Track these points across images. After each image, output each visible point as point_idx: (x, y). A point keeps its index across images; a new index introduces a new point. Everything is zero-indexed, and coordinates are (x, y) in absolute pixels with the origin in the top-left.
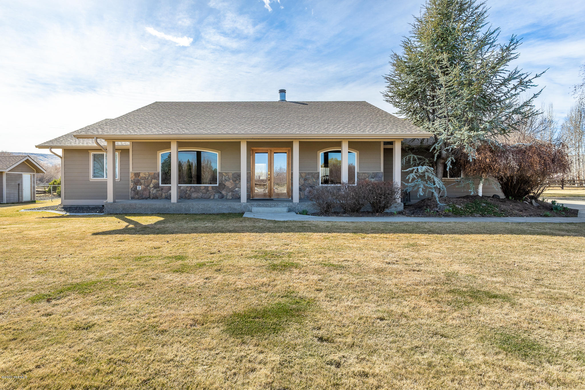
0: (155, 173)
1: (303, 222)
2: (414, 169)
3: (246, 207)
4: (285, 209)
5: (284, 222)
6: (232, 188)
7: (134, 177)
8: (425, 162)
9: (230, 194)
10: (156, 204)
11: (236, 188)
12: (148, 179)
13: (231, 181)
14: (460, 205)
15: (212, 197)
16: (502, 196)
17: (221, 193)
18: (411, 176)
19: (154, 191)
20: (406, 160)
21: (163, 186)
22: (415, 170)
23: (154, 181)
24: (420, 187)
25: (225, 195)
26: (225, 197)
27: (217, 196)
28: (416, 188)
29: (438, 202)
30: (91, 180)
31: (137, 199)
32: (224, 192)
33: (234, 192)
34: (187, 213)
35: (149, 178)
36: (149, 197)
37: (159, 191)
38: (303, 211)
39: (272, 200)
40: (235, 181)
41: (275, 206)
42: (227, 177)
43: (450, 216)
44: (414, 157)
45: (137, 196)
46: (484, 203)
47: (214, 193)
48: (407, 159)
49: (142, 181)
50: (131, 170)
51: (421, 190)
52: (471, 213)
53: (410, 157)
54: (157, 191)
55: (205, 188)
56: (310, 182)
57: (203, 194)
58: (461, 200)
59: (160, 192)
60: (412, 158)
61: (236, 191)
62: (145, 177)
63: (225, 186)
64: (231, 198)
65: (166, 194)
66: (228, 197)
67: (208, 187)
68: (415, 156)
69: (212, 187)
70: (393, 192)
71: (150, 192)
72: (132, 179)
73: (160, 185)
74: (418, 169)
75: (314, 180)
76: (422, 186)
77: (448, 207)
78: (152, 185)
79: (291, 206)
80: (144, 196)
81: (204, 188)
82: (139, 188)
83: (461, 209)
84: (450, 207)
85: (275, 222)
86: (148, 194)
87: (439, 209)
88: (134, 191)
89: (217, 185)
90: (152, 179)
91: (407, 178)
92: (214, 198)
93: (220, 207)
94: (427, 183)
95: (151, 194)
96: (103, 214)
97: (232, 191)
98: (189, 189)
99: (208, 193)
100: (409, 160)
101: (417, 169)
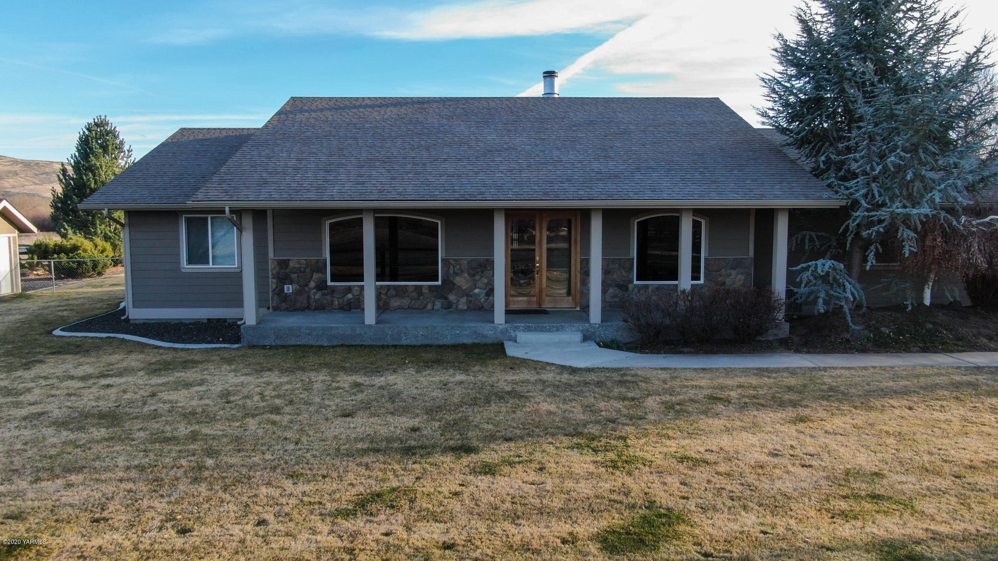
0: (318, 261)
1: (620, 369)
2: (809, 266)
3: (504, 332)
4: (578, 337)
5: (589, 370)
6: (467, 289)
7: (277, 268)
8: (830, 246)
9: (464, 300)
10: (337, 328)
11: (476, 288)
12: (305, 271)
13: (466, 275)
14: (888, 327)
15: (429, 307)
16: (967, 302)
17: (446, 298)
18: (806, 276)
19: (318, 296)
20: (797, 241)
21: (334, 286)
22: (812, 268)
23: (316, 276)
24: (820, 297)
25: (455, 301)
26: (454, 306)
27: (438, 305)
28: (812, 297)
29: (851, 324)
30: (183, 271)
31: (284, 310)
32: (452, 297)
33: (471, 296)
34: (396, 343)
35: (307, 270)
36: (308, 308)
37: (327, 294)
38: (613, 342)
39: (544, 312)
40: (474, 275)
41: (557, 330)
42: (458, 267)
43: (869, 350)
44: (811, 237)
45: (284, 305)
46: (930, 323)
47: (434, 299)
48: (799, 239)
49: (294, 276)
50: (271, 255)
51: (821, 301)
52: (905, 343)
53: (805, 236)
54: (324, 295)
55: (415, 289)
56: (615, 276)
57: (412, 300)
58: (891, 316)
59: (328, 297)
60: (808, 237)
61: (475, 294)
62: (299, 269)
63: (454, 284)
64: (465, 308)
65: (341, 301)
66: (460, 306)
67: (421, 286)
68: (813, 234)
69: (430, 287)
70: (770, 308)
71: (309, 298)
72: (274, 272)
73: (329, 283)
74: (816, 264)
75: (624, 273)
76: (822, 295)
77: (867, 332)
78: (312, 284)
79: (587, 330)
80: (298, 305)
81: (413, 289)
82: (289, 289)
83: (889, 336)
84: (871, 331)
85: (573, 370)
86: (305, 301)
87: (852, 336)
88: (278, 294)
89: (439, 283)
90: (313, 271)
91: (798, 280)
92: (433, 309)
93: (458, 332)
94: (832, 288)
95: (312, 300)
96: (236, 346)
97: (468, 295)
98: (384, 292)
99: (421, 298)
100: (803, 240)
101: (816, 266)
